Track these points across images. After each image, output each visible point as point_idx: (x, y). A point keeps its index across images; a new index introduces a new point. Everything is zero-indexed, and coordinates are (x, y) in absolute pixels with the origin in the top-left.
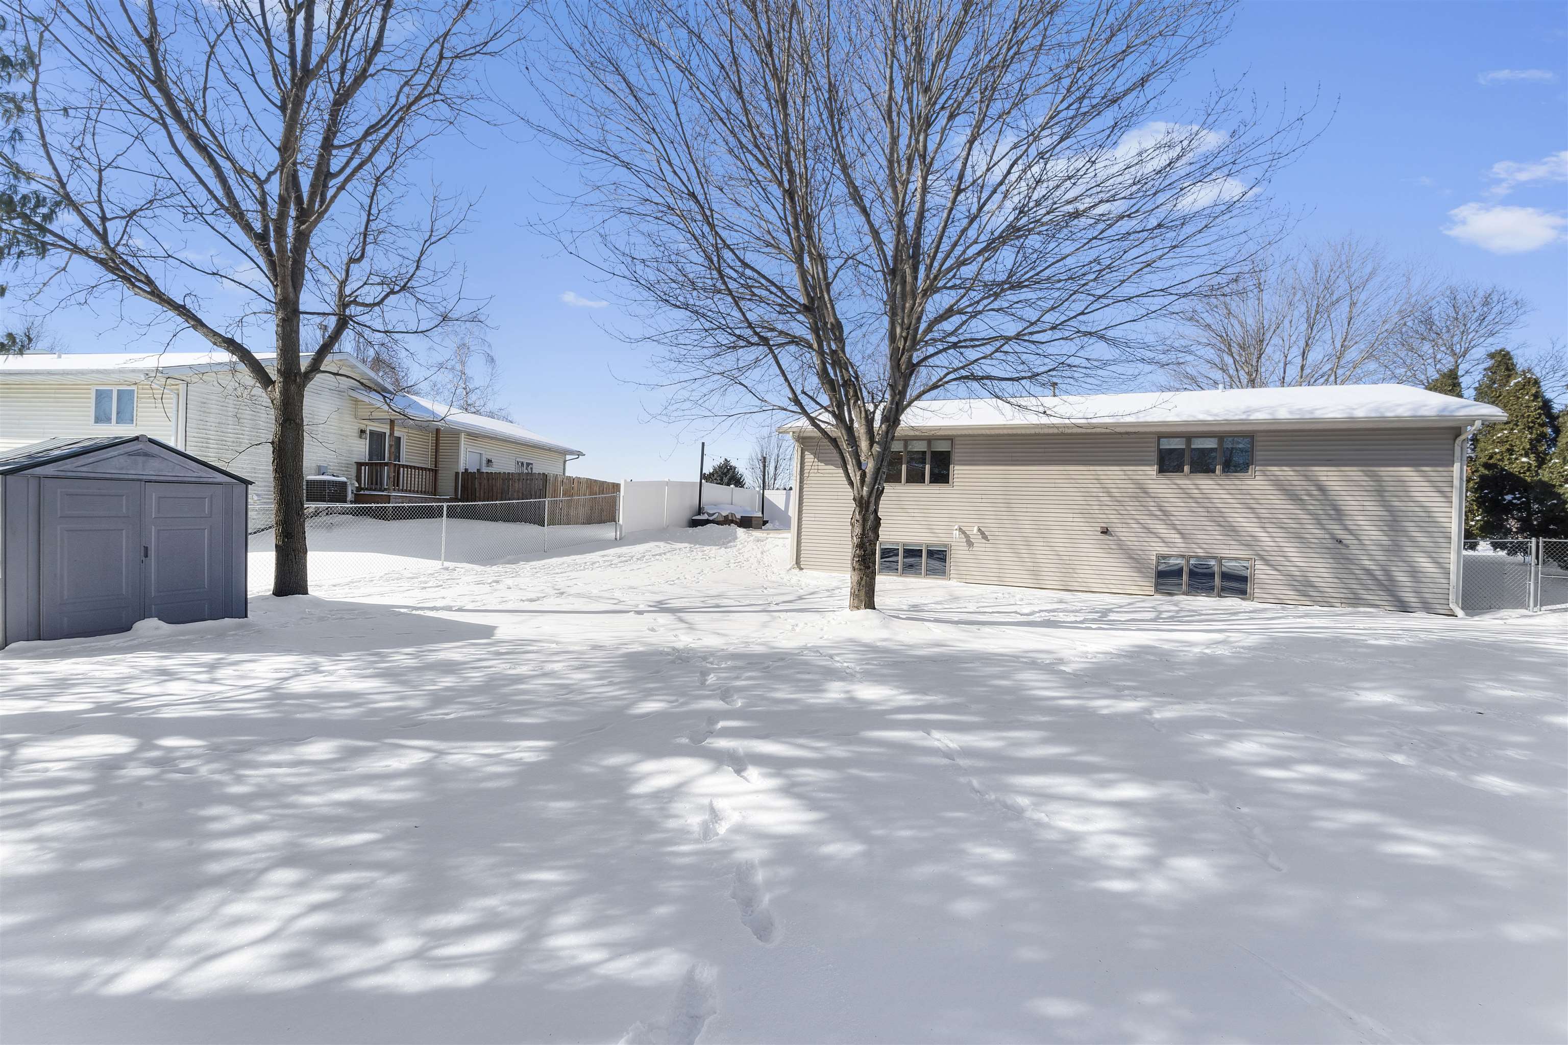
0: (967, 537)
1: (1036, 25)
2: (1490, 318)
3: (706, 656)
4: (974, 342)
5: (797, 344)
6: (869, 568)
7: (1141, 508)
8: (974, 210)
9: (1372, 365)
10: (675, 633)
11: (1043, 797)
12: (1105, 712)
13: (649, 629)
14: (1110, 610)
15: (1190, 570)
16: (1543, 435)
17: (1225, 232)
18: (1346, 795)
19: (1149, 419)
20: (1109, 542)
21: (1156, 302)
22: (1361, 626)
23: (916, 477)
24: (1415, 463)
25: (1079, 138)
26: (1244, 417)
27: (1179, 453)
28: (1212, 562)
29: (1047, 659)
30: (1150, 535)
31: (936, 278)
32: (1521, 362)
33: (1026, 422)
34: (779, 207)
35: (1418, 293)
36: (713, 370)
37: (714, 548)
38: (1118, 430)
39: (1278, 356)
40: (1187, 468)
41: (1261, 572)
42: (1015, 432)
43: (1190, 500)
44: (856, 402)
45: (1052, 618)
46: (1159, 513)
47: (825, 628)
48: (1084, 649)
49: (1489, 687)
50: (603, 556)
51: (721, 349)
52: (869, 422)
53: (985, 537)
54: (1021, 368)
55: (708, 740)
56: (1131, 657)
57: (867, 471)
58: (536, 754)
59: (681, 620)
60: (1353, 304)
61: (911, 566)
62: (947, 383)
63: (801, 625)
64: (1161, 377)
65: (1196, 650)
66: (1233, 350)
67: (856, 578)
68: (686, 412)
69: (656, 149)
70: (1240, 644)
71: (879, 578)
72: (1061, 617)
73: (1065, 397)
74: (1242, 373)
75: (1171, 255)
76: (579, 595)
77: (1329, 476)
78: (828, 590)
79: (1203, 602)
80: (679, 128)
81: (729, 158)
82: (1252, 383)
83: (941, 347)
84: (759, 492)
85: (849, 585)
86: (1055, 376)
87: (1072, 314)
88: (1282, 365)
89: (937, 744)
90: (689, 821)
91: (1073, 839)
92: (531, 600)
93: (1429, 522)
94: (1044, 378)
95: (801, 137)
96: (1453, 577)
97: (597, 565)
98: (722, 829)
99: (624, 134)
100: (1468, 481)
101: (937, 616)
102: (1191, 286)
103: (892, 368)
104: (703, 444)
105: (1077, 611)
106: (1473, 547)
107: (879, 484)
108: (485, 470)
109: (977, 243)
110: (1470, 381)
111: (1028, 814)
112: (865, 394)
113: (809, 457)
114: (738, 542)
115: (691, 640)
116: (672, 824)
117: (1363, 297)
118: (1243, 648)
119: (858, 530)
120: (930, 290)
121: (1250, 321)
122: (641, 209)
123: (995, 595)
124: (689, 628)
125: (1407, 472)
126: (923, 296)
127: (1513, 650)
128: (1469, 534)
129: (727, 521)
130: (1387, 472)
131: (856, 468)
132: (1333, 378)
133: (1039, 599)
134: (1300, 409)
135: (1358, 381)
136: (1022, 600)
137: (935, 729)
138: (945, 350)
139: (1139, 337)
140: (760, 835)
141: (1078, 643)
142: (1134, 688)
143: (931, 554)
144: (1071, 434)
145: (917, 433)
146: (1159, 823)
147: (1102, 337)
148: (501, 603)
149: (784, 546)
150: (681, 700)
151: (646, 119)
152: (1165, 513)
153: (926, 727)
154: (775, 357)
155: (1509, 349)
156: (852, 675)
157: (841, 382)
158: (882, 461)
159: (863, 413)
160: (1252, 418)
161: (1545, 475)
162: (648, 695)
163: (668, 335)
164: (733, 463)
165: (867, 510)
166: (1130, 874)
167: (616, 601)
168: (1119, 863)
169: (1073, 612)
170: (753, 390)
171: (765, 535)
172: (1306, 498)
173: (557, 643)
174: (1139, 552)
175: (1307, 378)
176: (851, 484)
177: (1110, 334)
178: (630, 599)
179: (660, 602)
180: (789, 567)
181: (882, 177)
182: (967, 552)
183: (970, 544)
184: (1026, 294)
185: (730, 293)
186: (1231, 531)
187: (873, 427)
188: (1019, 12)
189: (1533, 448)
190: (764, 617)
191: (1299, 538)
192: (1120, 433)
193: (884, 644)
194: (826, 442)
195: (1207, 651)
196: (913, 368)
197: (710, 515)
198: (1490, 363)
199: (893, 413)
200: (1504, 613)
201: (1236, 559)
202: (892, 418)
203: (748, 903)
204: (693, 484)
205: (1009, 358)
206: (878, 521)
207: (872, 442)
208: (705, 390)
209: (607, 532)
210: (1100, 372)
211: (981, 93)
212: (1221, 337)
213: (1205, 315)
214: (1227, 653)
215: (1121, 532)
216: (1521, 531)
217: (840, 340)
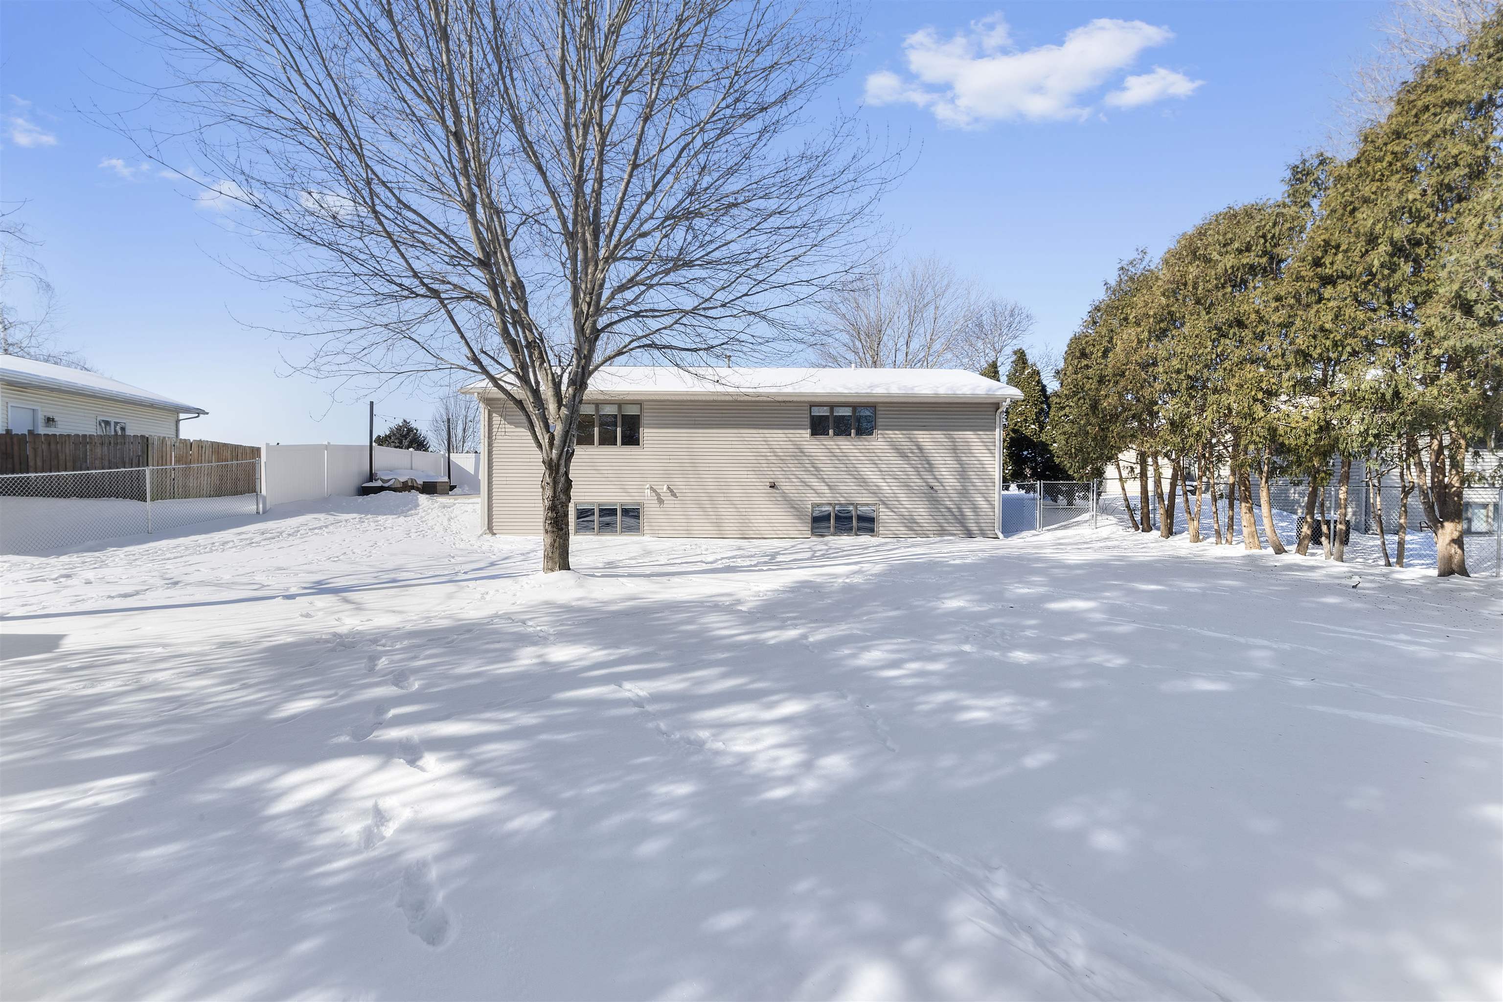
0: (658, 494)
1: (699, 23)
2: (1014, 326)
3: (377, 638)
4: (654, 313)
5: (472, 299)
6: (562, 529)
7: (799, 465)
8: (649, 187)
9: (949, 356)
10: (336, 616)
11: (722, 726)
12: (772, 642)
13: (302, 616)
14: (778, 553)
15: (836, 515)
16: (1042, 410)
17: (850, 239)
18: (936, 681)
19: (803, 390)
20: (775, 495)
21: (805, 290)
22: (945, 551)
23: (608, 440)
24: (974, 428)
25: (737, 136)
26: (869, 391)
27: (824, 418)
28: (851, 508)
29: (727, 600)
30: (806, 488)
31: (616, 247)
32: (1031, 359)
33: (703, 390)
34: (443, 148)
35: (974, 304)
36: (375, 322)
37: (390, 517)
38: (777, 399)
39: (891, 344)
40: (831, 432)
41: (884, 514)
42: (696, 398)
43: (833, 458)
44: (541, 364)
45: (732, 564)
46: (812, 469)
47: (518, 594)
48: (756, 589)
49: (1017, 587)
50: (239, 534)
51: (381, 298)
52: (557, 385)
53: (674, 495)
54: (697, 340)
55: (375, 734)
56: (793, 592)
57: (555, 433)
58: (122, 793)
59: (346, 601)
60: (937, 308)
61: (608, 524)
62: (632, 350)
63: (491, 592)
64: (811, 354)
65: (840, 580)
66: (862, 337)
67: (549, 540)
68: (343, 367)
69: (279, 52)
70: (870, 572)
71: (572, 538)
72: (739, 562)
73: (736, 369)
74: (868, 355)
75: (812, 252)
76: (202, 583)
77: (924, 437)
78: (522, 554)
79: (845, 541)
80: (309, 33)
81: (378, 81)
82: (875, 364)
83: (623, 315)
84: (444, 456)
85: (543, 547)
86: (728, 349)
87: (740, 295)
88: (893, 351)
89: (628, 694)
90: (346, 832)
91: (744, 759)
92: (126, 596)
93: (983, 470)
94: (718, 350)
95: (469, 79)
96: (996, 510)
97: (231, 544)
98: (389, 831)
99: (232, 24)
100: (1004, 441)
101: (631, 570)
102: (827, 281)
103: (576, 331)
104: (372, 403)
105: (752, 556)
106: (1007, 488)
107: (569, 446)
108: (42, 430)
109: (652, 218)
110: (1004, 370)
111: (708, 746)
112: (551, 356)
113: (496, 418)
114: (420, 510)
115: (357, 622)
116: (323, 840)
117: (943, 303)
118: (872, 575)
119: (549, 493)
120: (612, 258)
121: (872, 314)
122: (263, 121)
123: (684, 547)
124: (357, 609)
125: (969, 435)
126: (605, 262)
127: (1029, 560)
128: (1005, 480)
129: (406, 487)
130: (959, 435)
131: (544, 430)
132: (925, 363)
133: (721, 548)
134: (905, 386)
135: (941, 366)
136: (707, 550)
137: (626, 680)
138: (628, 318)
139: (792, 319)
140: (434, 828)
141: (752, 584)
142: (795, 618)
143: (626, 512)
144: (741, 402)
145: (607, 397)
146: (811, 731)
147: (764, 318)
148: (72, 604)
149: (474, 511)
150: (342, 692)
151: (263, 13)
152: (817, 469)
153: (617, 679)
154: (449, 312)
155: (1024, 349)
156: (545, 638)
157: (524, 343)
158: (570, 424)
159: (550, 376)
160: (874, 392)
161: (1043, 438)
162: (297, 693)
163: (311, 276)
164: (414, 425)
165: (557, 472)
166: (788, 780)
167: (256, 587)
168: (779, 773)
169: (748, 557)
170: (425, 346)
171: (452, 501)
172: (910, 455)
173: (164, 646)
174: (799, 503)
175: (911, 362)
176: (540, 446)
177: (770, 315)
178: (276, 583)
179: (319, 583)
180: (480, 533)
181: (558, 136)
182: (658, 509)
183: (661, 501)
184: (697, 272)
185: (389, 235)
186: (863, 482)
187: (560, 390)
188: (684, 6)
189: (1037, 420)
190: (450, 588)
191: (907, 486)
192: (779, 402)
193: (579, 603)
194: (511, 404)
195: (848, 581)
196: (597, 333)
197: (383, 481)
198: (1014, 358)
199: (579, 376)
200: (1025, 534)
201: (867, 505)
202: (580, 382)
203: (419, 907)
204: (361, 447)
205: (688, 331)
206: (569, 483)
207: (560, 404)
208: (364, 343)
209: (246, 505)
210: (763, 348)
211: (653, 75)
212: (853, 325)
213: (840, 305)
214: (860, 581)
215: (785, 486)
216: (1032, 476)
217: (522, 299)
